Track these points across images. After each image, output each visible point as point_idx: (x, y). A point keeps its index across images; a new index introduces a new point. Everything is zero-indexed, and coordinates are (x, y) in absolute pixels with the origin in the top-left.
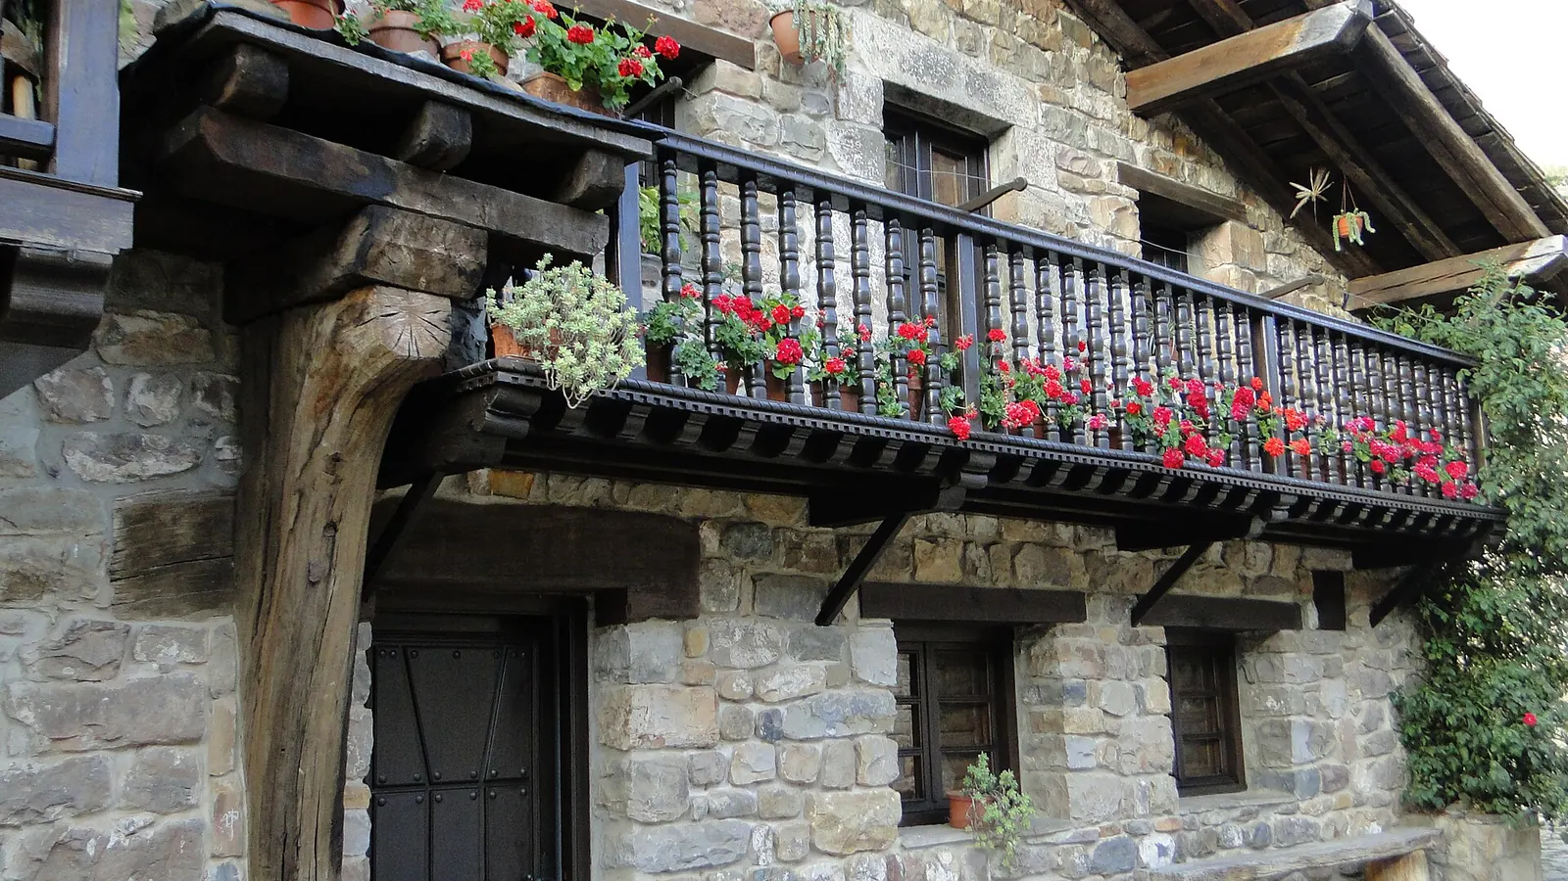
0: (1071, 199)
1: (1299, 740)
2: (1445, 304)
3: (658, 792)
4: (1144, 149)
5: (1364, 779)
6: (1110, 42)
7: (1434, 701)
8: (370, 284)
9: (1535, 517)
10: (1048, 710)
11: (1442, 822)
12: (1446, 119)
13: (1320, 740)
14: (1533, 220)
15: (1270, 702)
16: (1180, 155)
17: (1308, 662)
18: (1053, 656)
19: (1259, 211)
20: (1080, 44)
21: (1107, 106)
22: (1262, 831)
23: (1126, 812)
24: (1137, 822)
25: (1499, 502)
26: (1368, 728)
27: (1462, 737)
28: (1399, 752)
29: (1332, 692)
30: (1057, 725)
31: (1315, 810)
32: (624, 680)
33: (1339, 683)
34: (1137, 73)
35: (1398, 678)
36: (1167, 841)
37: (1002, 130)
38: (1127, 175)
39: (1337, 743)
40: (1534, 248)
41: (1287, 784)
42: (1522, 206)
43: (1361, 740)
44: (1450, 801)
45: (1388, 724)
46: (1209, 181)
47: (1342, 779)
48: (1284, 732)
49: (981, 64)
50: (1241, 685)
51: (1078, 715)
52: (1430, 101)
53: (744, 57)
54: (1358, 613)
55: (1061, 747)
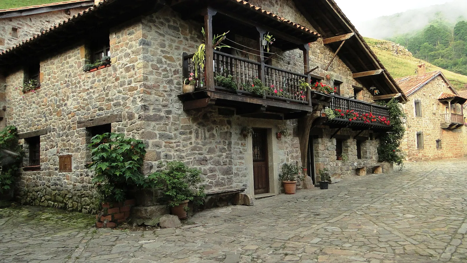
0: (348, 90)
1: (368, 153)
2: (387, 101)
3: (321, 155)
4: (354, 83)
5: (374, 158)
6: (351, 70)
7: (383, 149)
8: (317, 110)
9: (396, 127)
10: (346, 148)
11: (383, 163)
12: (389, 81)
13: (370, 153)
14: (397, 91)
15: (365, 148)
16: (357, 83)
17: (369, 144)
18: (347, 142)
19: (365, 89)
20: (349, 71)
21: (351, 78)
22: (365, 163)
23: (353, 160)
24: (354, 161)
25: (392, 125)
26: (375, 152)
27: (386, 153)
28: (377, 155)
29: (371, 147)
30: (347, 150)
31: (369, 161)
32: (318, 144)
33: (371, 146)
34: (354, 74)
35: (378, 146)
36: (357, 163)
37: (342, 83)
38: (353, 86)
39: (371, 154)
40: (397, 94)
41: (366, 158)
42: (396, 90)
43: (374, 153)
44: (384, 161)
45: (376, 152)
46: (360, 86)
47: (372, 158)
48: (366, 152)
49: (341, 75)
50: (361, 146)
51: (349, 149)
52: (388, 79)
53: (323, 79)
54: (374, 139)
55: (348, 152)
